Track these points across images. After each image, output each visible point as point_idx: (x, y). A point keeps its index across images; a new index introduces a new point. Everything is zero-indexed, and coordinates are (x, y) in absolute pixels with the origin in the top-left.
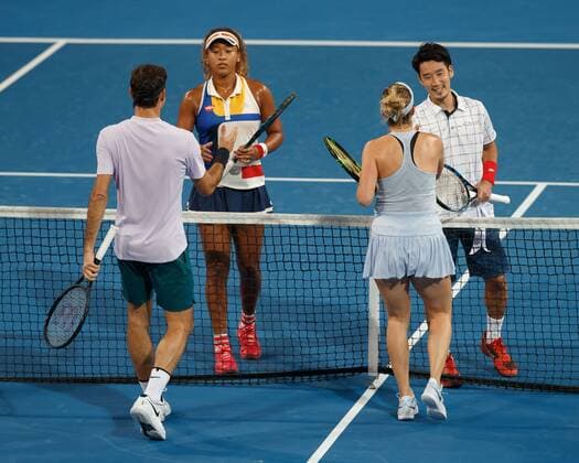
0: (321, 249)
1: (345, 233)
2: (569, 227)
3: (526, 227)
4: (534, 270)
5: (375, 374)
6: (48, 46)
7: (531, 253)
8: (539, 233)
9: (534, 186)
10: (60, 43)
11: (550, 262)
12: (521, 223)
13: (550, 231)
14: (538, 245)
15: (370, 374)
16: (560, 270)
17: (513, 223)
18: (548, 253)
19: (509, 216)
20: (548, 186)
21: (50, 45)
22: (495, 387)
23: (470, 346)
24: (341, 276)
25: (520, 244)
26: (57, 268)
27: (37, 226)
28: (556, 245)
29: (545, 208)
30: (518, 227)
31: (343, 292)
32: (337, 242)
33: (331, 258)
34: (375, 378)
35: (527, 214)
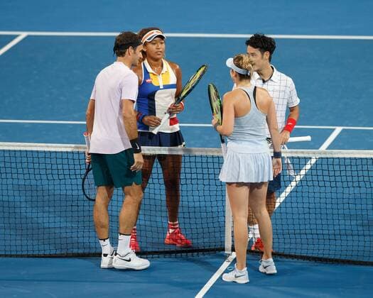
0: (194, 171)
1: (210, 160)
2: (357, 156)
3: (328, 156)
4: (333, 184)
5: (230, 252)
6: (16, 37)
7: (332, 173)
8: (338, 160)
9: (334, 130)
10: (23, 35)
11: (344, 179)
12: (325, 153)
13: (345, 159)
14: (337, 168)
15: (226, 252)
16: (350, 184)
17: (320, 154)
18: (343, 173)
19: (318, 149)
20: (343, 130)
21: (17, 36)
22: (308, 261)
23: (292, 234)
24: (207, 188)
25: (325, 167)
26: (22, 182)
27: (8, 155)
28: (348, 168)
29: (341, 144)
30: (323, 156)
31: (208, 198)
32: (205, 165)
33: (200, 176)
34: (229, 255)
35: (329, 148)
